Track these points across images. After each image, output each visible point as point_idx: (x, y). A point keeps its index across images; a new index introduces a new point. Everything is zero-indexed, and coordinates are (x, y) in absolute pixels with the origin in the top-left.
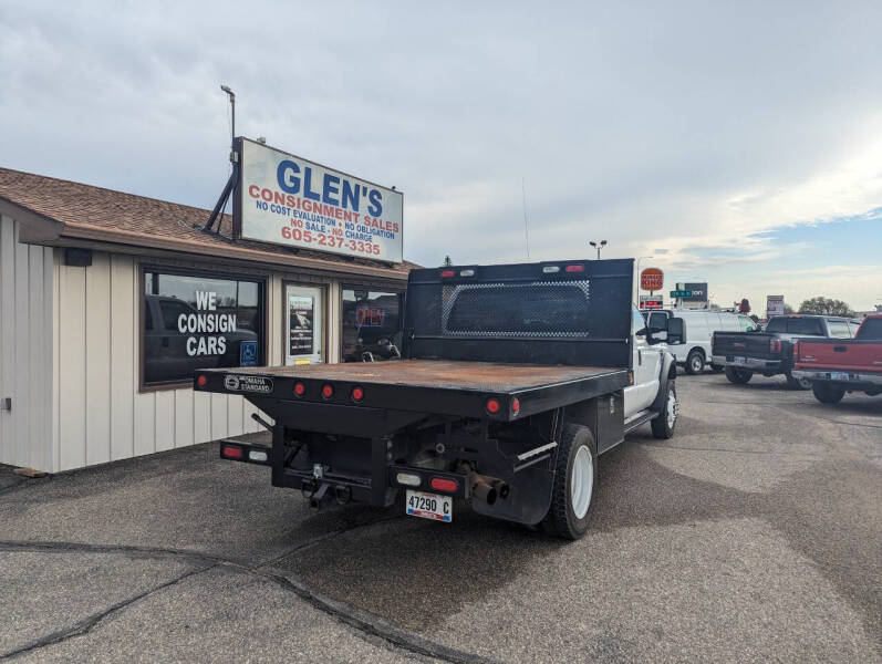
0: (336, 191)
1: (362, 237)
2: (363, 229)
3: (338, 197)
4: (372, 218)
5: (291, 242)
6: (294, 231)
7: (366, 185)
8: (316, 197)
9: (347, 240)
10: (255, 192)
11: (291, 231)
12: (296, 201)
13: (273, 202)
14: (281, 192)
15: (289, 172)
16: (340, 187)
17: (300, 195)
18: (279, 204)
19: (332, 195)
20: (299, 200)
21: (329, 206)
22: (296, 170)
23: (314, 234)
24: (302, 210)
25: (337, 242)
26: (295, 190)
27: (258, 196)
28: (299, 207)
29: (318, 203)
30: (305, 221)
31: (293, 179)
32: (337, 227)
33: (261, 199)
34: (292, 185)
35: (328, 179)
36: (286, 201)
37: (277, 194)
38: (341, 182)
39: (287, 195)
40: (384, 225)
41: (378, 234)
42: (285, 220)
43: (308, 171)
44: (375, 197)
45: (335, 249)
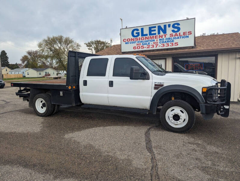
0: (155, 30)
1: (168, 41)
2: (169, 39)
3: (156, 32)
4: (174, 34)
5: (137, 50)
6: (138, 47)
7: (169, 23)
8: (147, 35)
9: (160, 44)
10: (125, 40)
11: (137, 47)
12: (138, 39)
13: (131, 41)
14: (133, 38)
15: (135, 32)
16: (157, 29)
17: (140, 36)
18: (133, 41)
19: (152, 32)
20: (139, 38)
21: (152, 36)
22: (138, 30)
23: (145, 46)
24: (141, 40)
25: (155, 46)
26: (138, 35)
27: (126, 41)
28: (139, 40)
29: (147, 37)
30: (141, 43)
31: (136, 33)
32: (156, 41)
33: (127, 42)
34: (137, 35)
35: (150, 28)
36: (135, 39)
37: (132, 39)
38: (157, 27)
39: (135, 38)
40: (182, 34)
41: (178, 38)
42: (135, 45)
43: (142, 29)
44: (176, 26)
45: (155, 48)
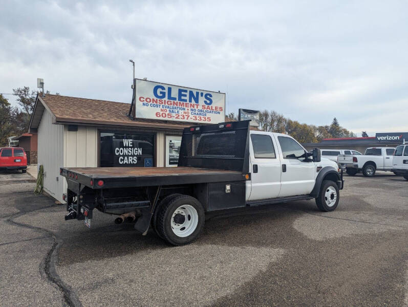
0: (185, 96)
1: (200, 114)
2: (201, 111)
3: (187, 98)
4: (206, 106)
5: (161, 118)
6: (162, 114)
7: (202, 92)
8: (175, 99)
9: (191, 116)
10: (142, 99)
11: (161, 114)
12: (163, 102)
13: (151, 103)
14: (155, 98)
15: (159, 90)
16: (188, 94)
17: (166, 99)
18: (155, 103)
19: (183, 98)
20: (165, 101)
21: (182, 102)
22: (163, 88)
23: (174, 114)
24: (166, 104)
25: (186, 117)
26: (164, 96)
27: (143, 101)
28: (165, 104)
29: (176, 101)
30: (168, 109)
31: (161, 93)
32: (186, 111)
33: (145, 102)
34: (161, 95)
35: (180, 91)
36: (158, 102)
37: (153, 100)
38: (188, 92)
39: (158, 99)
40: (214, 108)
41: (210, 112)
42: (158, 110)
43: (170, 89)
44: (208, 96)
45: (185, 120)
